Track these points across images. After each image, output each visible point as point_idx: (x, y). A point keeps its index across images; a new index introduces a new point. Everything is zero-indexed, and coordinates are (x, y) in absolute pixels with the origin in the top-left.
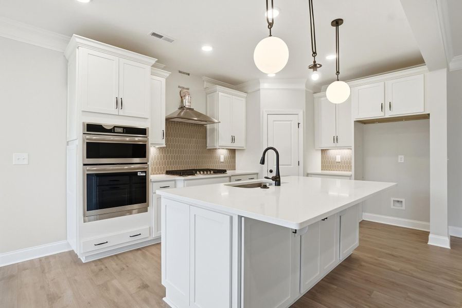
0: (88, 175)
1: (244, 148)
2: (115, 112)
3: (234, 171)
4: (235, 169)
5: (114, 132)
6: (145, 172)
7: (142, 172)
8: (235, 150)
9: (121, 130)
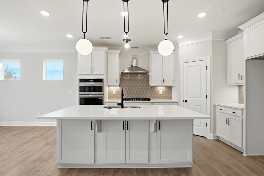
0: (80, 98)
1: (174, 86)
2: (90, 73)
3: (170, 100)
4: (171, 99)
5: (89, 82)
6: (102, 98)
7: (101, 98)
8: (171, 87)
9: (92, 81)
